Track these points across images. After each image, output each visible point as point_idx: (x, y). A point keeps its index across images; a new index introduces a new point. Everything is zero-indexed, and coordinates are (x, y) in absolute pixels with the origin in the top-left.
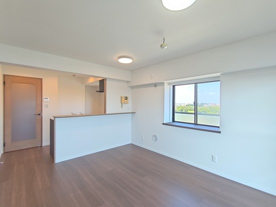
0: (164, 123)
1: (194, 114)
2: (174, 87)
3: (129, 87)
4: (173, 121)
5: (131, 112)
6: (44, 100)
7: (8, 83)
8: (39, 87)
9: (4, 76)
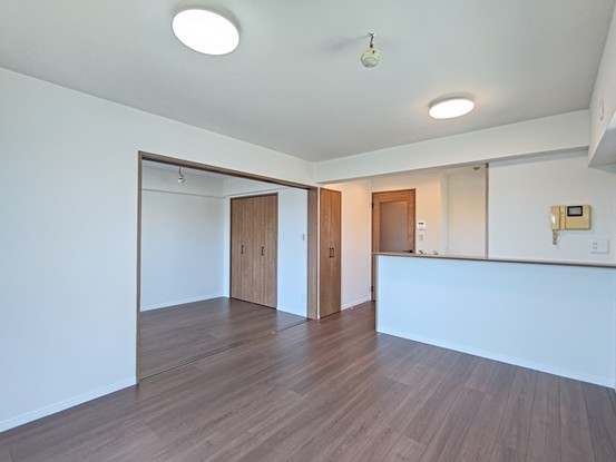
6: (418, 226)
7: (377, 203)
8: (411, 205)
9: (373, 194)
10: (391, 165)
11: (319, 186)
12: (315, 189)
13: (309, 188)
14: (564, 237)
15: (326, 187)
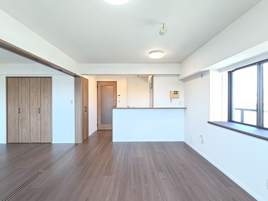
0: (210, 121)
1: (257, 111)
2: (230, 73)
3: (181, 80)
4: (230, 120)
5: (183, 107)
6: (118, 97)
7: (99, 86)
8: (115, 88)
9: (97, 82)
10: (108, 71)
11: (81, 76)
12: (79, 77)
13: (76, 76)
14: (174, 100)
15: (84, 76)
